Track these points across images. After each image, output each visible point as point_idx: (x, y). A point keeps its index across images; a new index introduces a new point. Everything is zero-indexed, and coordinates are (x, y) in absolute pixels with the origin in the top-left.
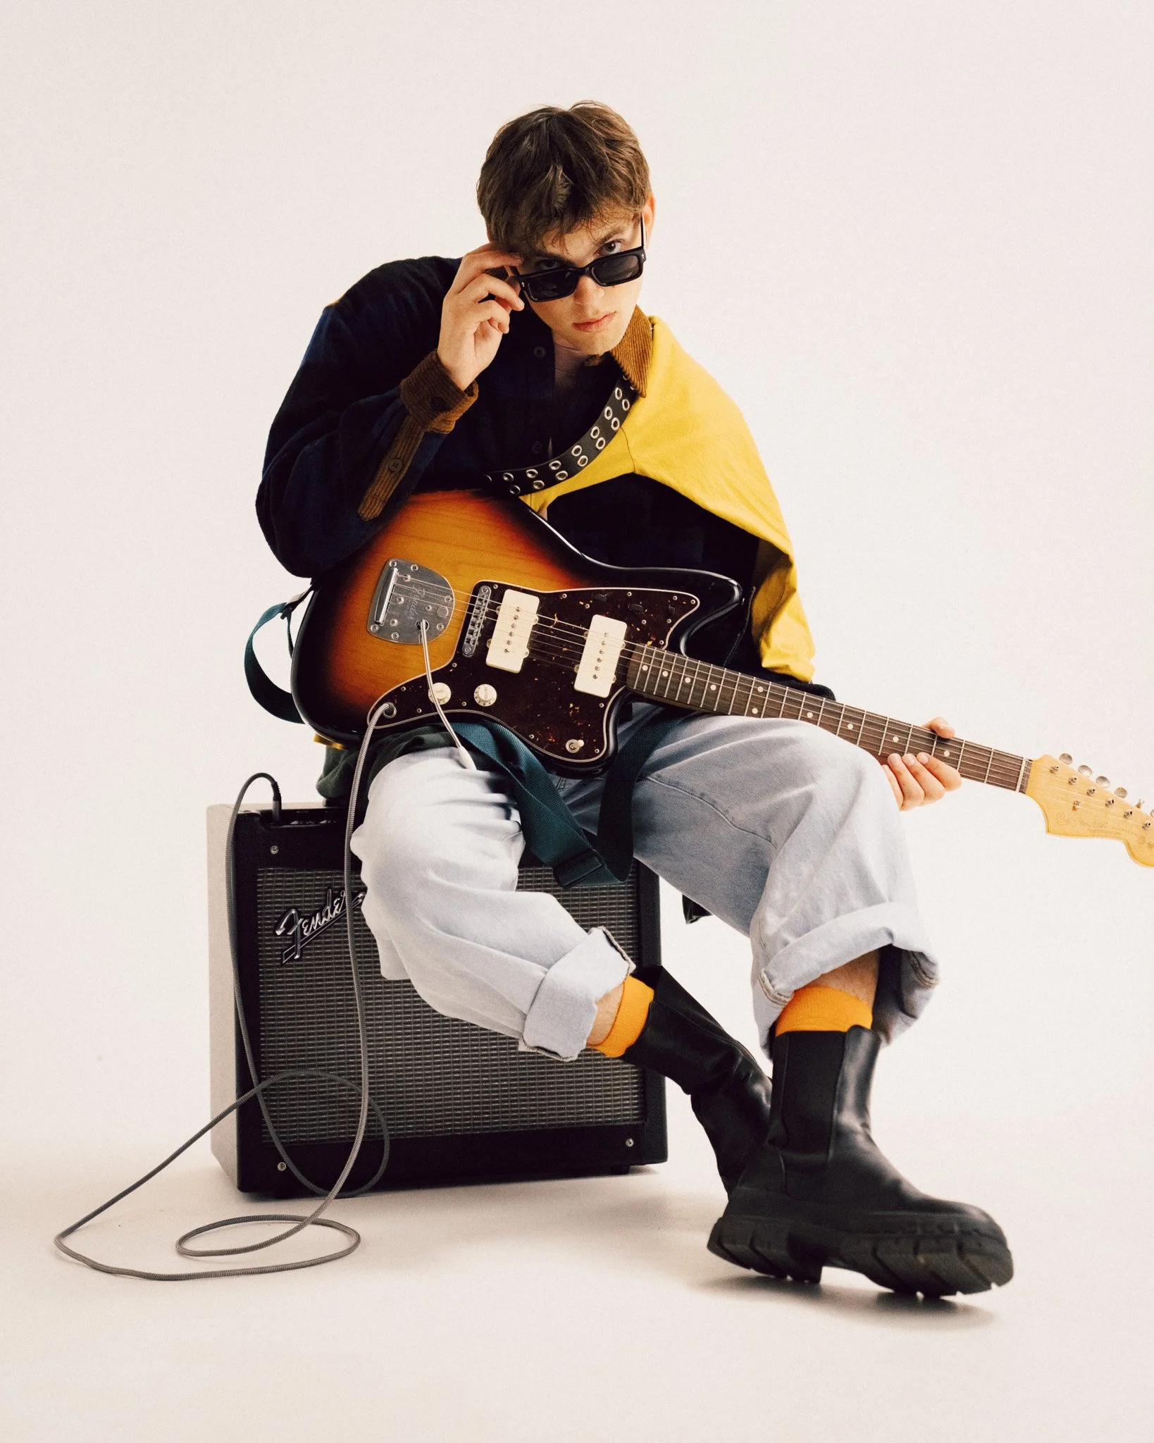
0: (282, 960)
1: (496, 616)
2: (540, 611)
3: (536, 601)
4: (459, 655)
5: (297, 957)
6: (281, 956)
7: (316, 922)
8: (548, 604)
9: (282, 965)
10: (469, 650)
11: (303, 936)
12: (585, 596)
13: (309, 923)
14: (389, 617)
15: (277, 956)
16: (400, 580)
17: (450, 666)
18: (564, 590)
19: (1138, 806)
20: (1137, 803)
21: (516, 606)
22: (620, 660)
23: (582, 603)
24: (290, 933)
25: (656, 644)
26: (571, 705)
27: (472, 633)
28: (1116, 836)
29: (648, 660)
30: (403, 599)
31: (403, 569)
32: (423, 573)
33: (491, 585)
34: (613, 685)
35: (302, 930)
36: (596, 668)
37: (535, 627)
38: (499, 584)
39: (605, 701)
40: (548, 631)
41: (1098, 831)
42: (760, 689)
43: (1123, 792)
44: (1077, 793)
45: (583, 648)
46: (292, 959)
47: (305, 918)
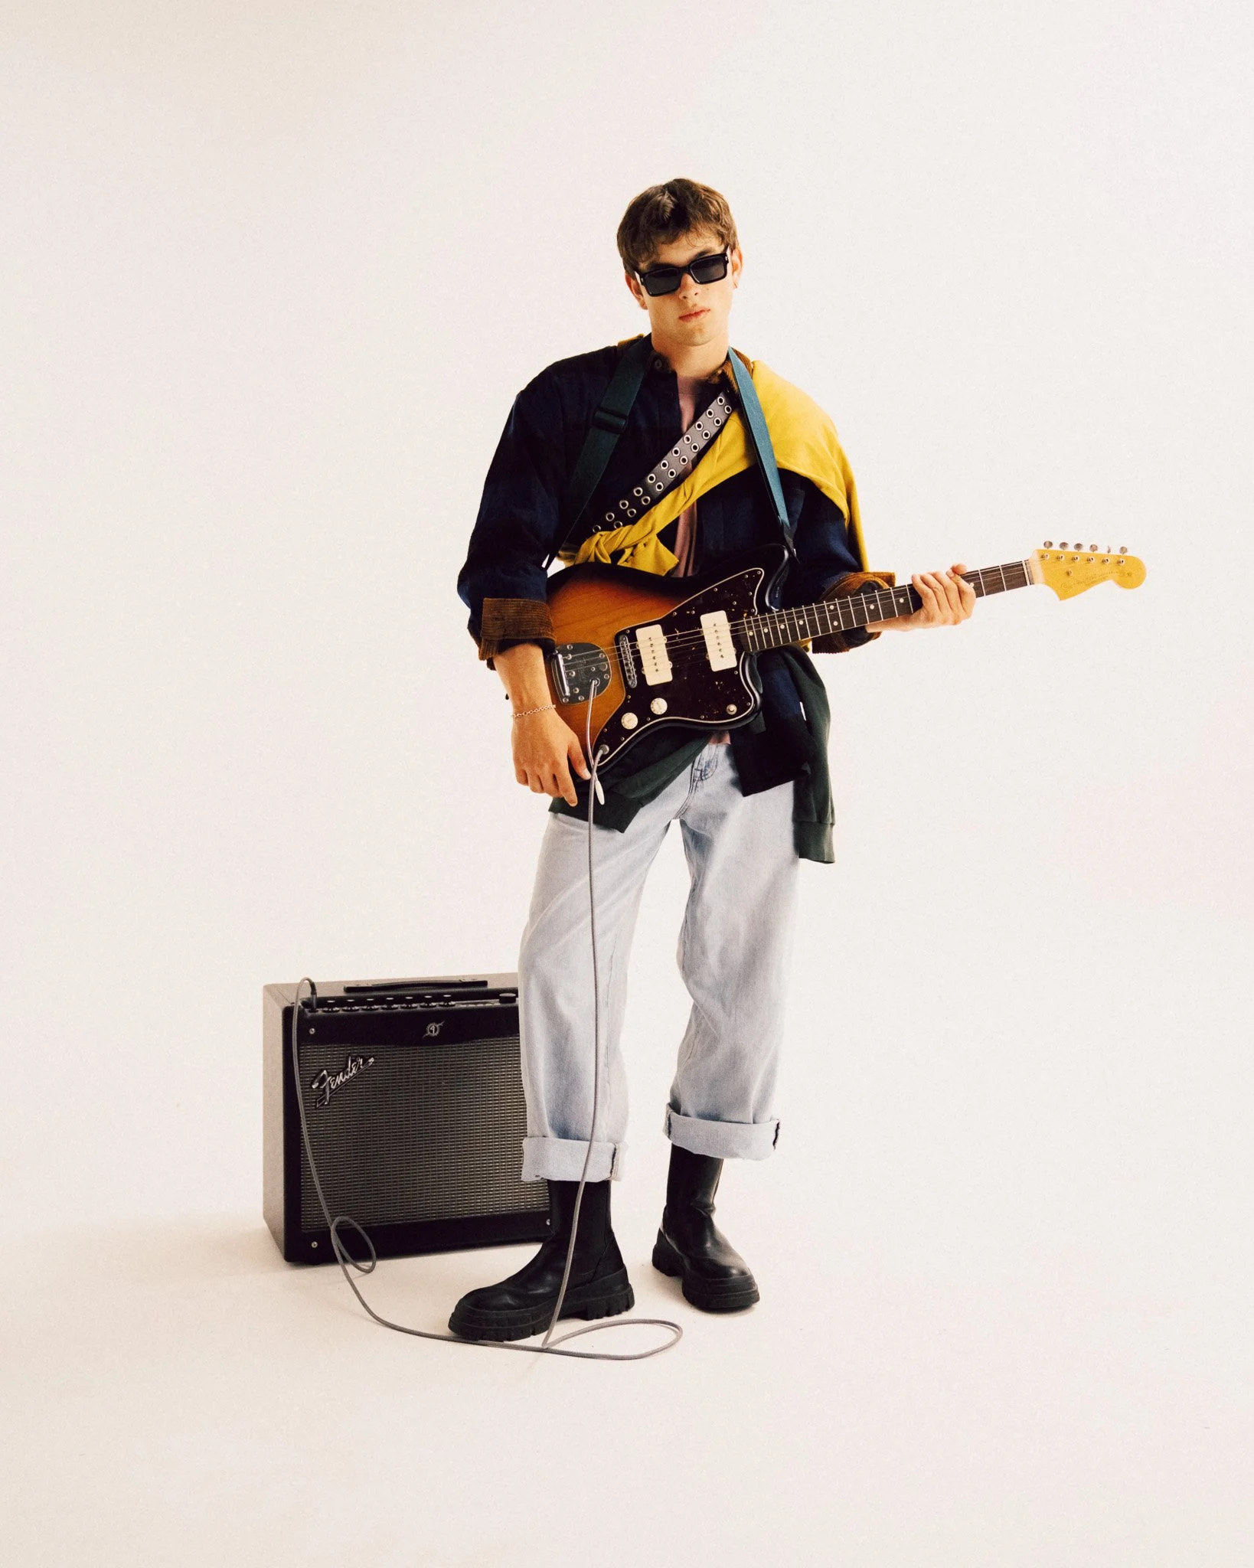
0: (315, 1106)
1: (638, 652)
2: (665, 633)
3: (658, 628)
4: (629, 690)
5: (326, 1103)
6: (315, 1102)
7: (340, 1079)
8: (668, 625)
9: (316, 1109)
10: (634, 683)
11: (330, 1089)
12: (688, 606)
13: (335, 1080)
14: (571, 688)
15: (313, 1102)
16: (565, 661)
17: (626, 699)
18: (672, 610)
19: (1109, 552)
20: (1107, 550)
21: (647, 638)
22: (733, 638)
23: (688, 612)
24: (322, 1087)
25: (750, 614)
26: (717, 683)
27: (629, 671)
28: (1103, 578)
29: (750, 628)
30: (574, 673)
31: (565, 653)
32: (578, 647)
33: (623, 632)
34: (736, 655)
35: (330, 1084)
36: (720, 650)
37: (667, 645)
38: (629, 629)
39: (737, 668)
40: (677, 644)
41: (1090, 582)
42: (832, 607)
43: (1094, 548)
44: (1064, 565)
45: (705, 643)
46: (323, 1105)
47: (333, 1076)
